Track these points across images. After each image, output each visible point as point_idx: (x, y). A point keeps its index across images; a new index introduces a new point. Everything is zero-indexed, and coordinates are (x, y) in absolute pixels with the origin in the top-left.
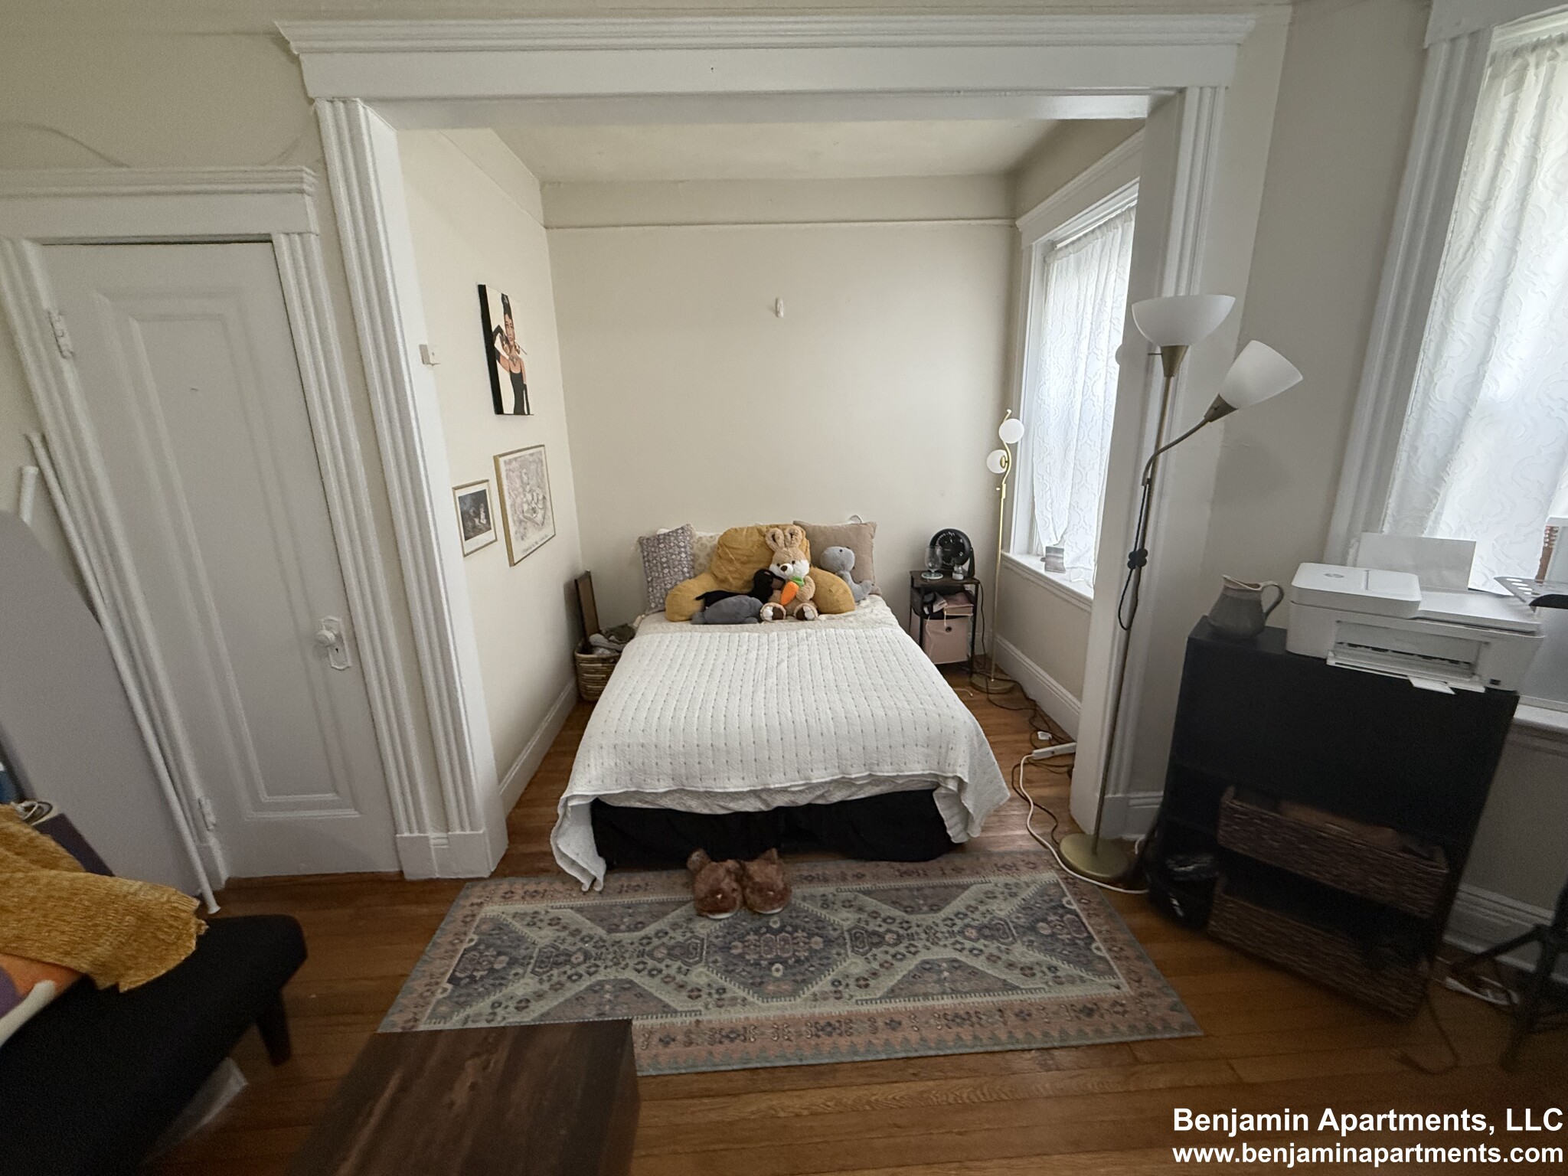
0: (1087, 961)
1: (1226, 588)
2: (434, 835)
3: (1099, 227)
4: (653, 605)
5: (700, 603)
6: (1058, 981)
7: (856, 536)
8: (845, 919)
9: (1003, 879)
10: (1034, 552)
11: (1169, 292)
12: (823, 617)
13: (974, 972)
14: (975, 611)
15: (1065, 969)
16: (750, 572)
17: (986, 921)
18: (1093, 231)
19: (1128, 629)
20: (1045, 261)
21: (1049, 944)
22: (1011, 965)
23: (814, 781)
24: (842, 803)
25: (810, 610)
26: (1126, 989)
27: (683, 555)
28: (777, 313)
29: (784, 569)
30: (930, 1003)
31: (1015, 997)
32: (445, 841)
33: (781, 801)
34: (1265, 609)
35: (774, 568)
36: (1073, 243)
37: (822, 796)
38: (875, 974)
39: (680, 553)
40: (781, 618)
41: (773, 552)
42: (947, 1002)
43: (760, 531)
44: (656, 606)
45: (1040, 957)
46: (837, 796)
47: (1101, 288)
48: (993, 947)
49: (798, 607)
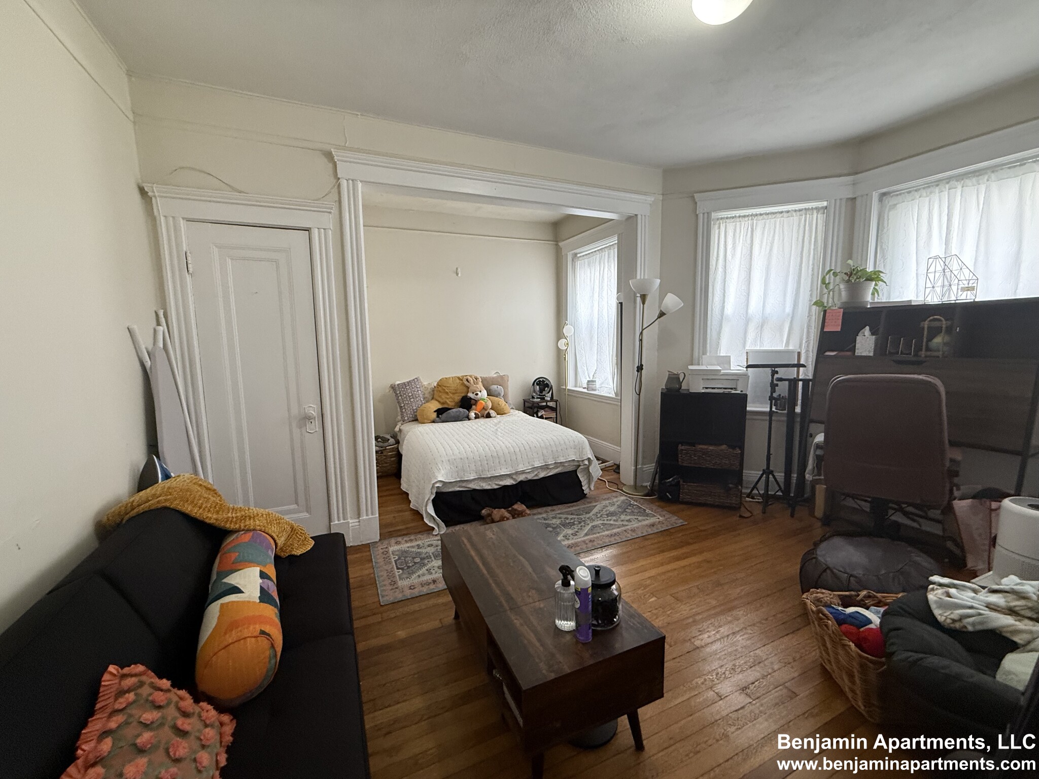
0: (647, 515)
1: (669, 374)
2: (352, 522)
3: (598, 250)
4: (406, 418)
5: (436, 413)
6: (639, 521)
7: (501, 380)
8: (556, 522)
9: (607, 502)
10: (578, 385)
11: (638, 277)
12: (499, 416)
13: (611, 525)
14: (556, 415)
15: (640, 518)
16: (458, 398)
17: (608, 512)
18: (595, 251)
19: (639, 395)
20: (573, 260)
21: (632, 513)
22: (622, 521)
23: (536, 466)
24: (543, 478)
25: (493, 413)
26: (661, 518)
27: (420, 392)
28: (457, 274)
29: (477, 394)
30: (601, 534)
31: (629, 527)
32: (357, 524)
33: (522, 478)
34: (681, 380)
35: (471, 395)
36: (586, 255)
37: (536, 475)
38: (577, 532)
39: (418, 391)
40: (479, 418)
41: (468, 388)
42: (607, 533)
43: (459, 378)
44: (408, 419)
45: (631, 517)
46: (542, 475)
47: (602, 273)
48: (614, 518)
49: (486, 412)
